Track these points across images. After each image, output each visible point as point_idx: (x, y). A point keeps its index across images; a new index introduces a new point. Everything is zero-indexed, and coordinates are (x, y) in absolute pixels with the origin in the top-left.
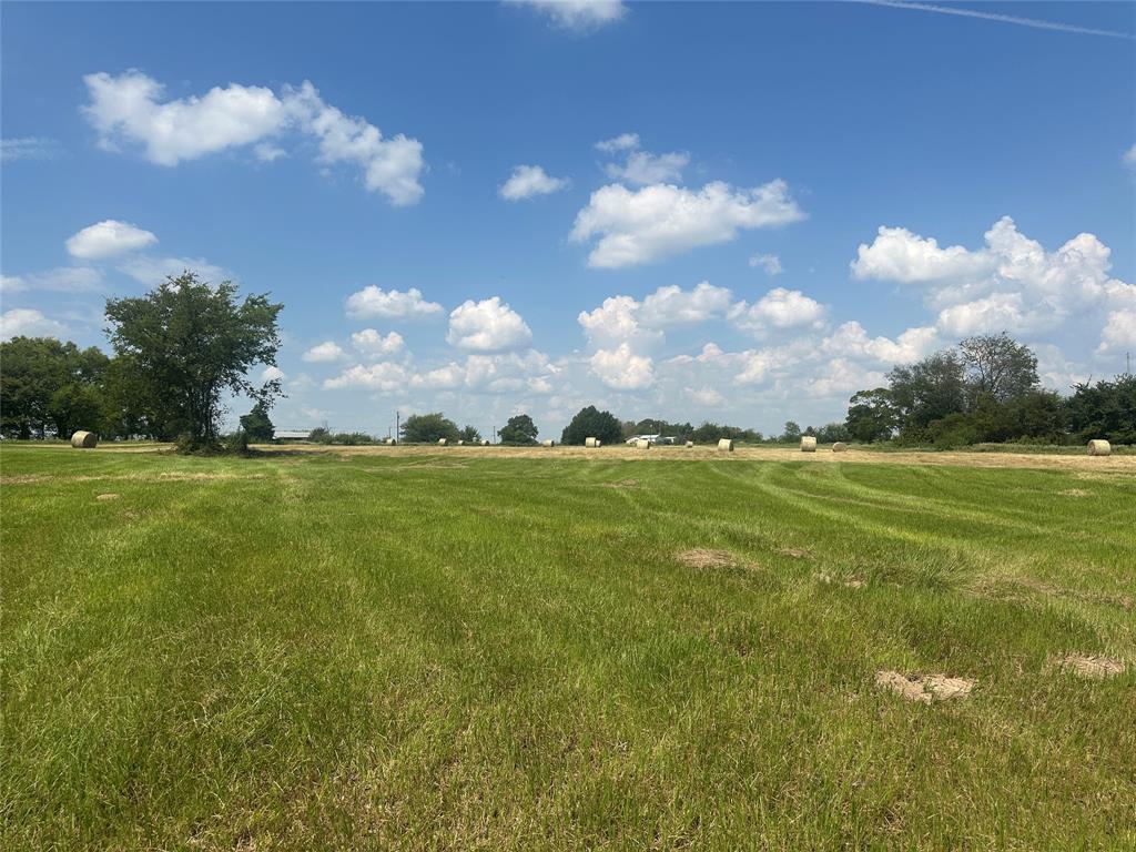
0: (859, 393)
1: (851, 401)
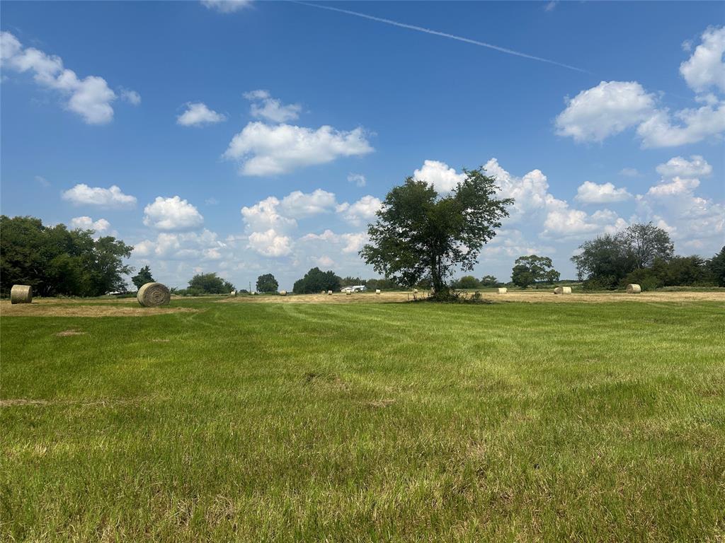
0: (520, 258)
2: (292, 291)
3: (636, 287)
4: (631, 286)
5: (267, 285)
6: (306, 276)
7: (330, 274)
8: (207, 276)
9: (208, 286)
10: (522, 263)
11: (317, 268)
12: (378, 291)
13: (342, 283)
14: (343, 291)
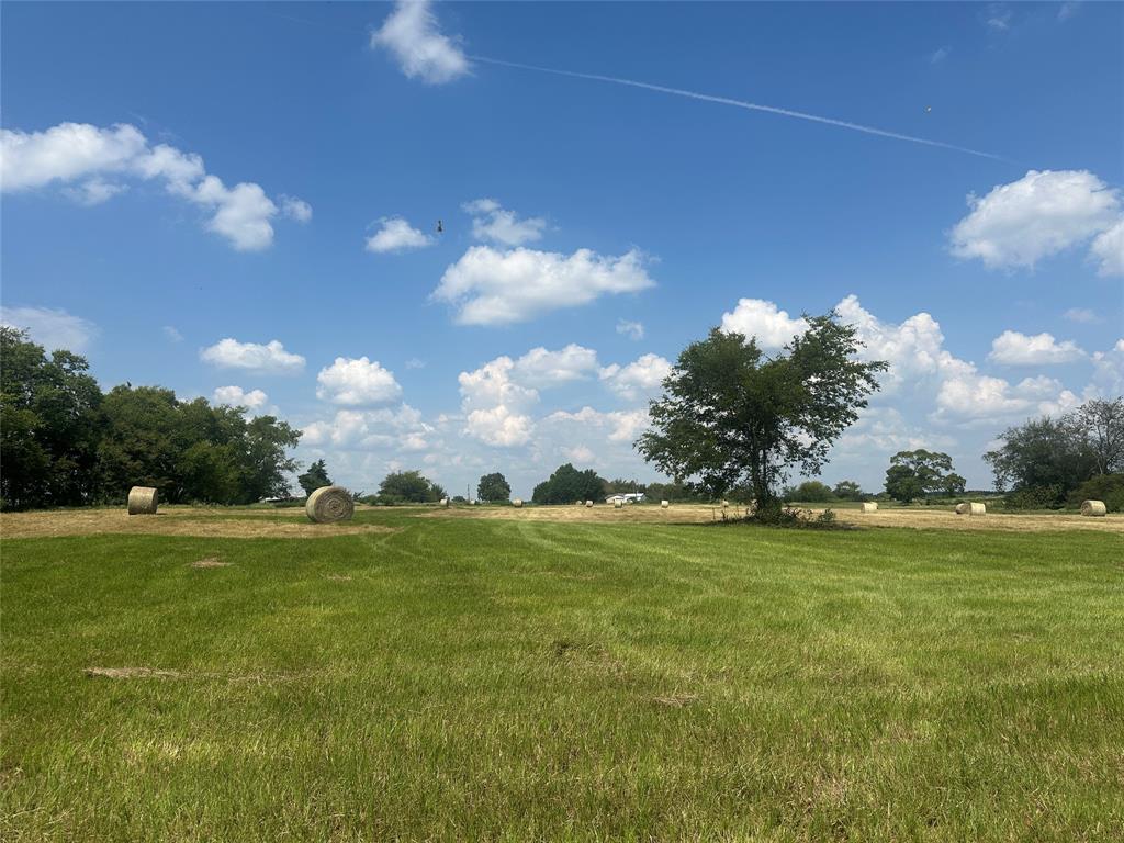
0: (899, 454)
1: (892, 462)
2: (530, 499)
3: (1098, 505)
4: (1090, 505)
5: (495, 490)
6: (552, 476)
7: (590, 474)
8: (407, 475)
9: (407, 489)
10: (902, 462)
11: (569, 466)
12: (664, 502)
13: (607, 489)
14: (609, 501)
